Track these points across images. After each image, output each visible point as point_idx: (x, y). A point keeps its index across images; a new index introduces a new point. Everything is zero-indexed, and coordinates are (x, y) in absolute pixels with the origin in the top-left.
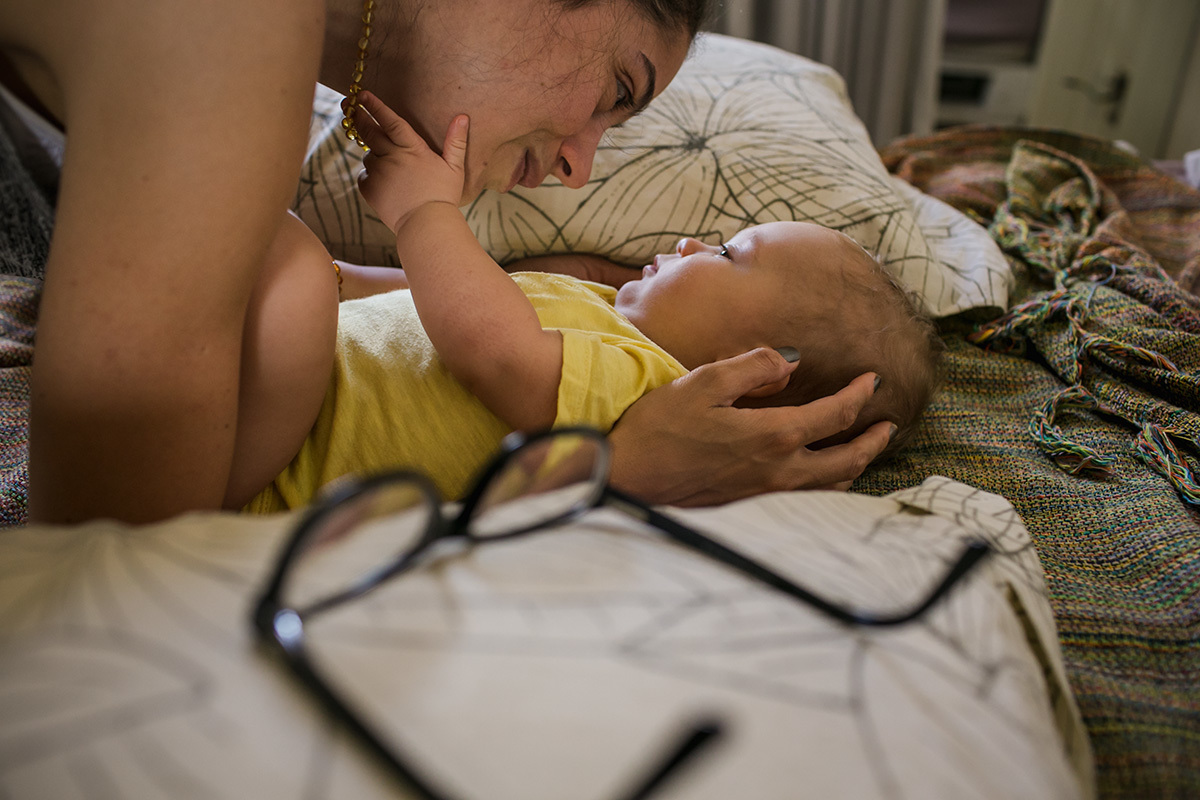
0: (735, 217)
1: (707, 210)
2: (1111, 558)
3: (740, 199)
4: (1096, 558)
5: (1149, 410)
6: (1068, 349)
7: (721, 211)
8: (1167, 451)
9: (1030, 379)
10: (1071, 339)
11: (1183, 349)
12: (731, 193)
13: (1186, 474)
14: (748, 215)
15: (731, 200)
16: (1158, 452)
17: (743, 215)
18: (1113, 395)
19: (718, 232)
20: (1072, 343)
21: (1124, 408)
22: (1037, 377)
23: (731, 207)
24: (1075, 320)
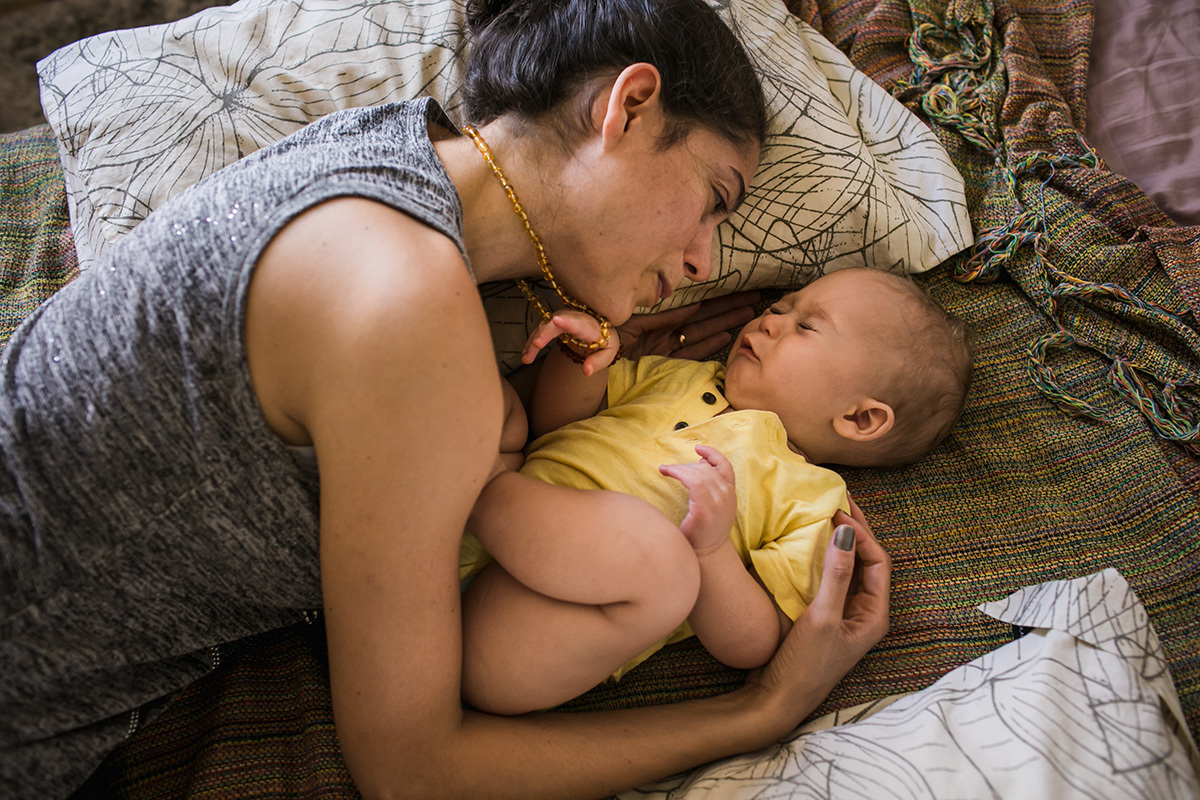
0: (746, 251)
1: (721, 251)
2: (1127, 516)
3: (743, 232)
4: (1117, 518)
5: (1117, 346)
6: (1040, 283)
7: (733, 248)
8: (1136, 386)
9: (1010, 308)
10: (1041, 272)
11: (1127, 264)
12: (735, 230)
13: (1153, 406)
14: (757, 246)
15: (737, 234)
16: (1131, 389)
17: (753, 248)
18: (1086, 330)
19: (737, 271)
20: (1043, 275)
21: (1096, 342)
22: (1016, 305)
23: (740, 242)
24: (1040, 252)
